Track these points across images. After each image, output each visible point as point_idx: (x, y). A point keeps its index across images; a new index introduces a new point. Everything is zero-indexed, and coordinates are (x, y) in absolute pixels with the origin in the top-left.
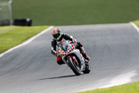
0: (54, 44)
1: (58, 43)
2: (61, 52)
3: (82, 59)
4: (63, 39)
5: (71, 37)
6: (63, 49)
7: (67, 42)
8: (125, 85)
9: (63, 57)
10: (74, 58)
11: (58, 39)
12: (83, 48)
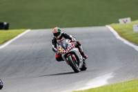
0: (55, 42)
1: (58, 41)
2: (62, 50)
3: (81, 57)
4: (63, 38)
5: (71, 36)
6: (63, 47)
7: (67, 40)
8: (102, 87)
9: (63, 55)
10: (74, 56)
11: (58, 37)
12: (81, 47)
